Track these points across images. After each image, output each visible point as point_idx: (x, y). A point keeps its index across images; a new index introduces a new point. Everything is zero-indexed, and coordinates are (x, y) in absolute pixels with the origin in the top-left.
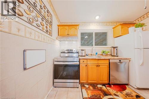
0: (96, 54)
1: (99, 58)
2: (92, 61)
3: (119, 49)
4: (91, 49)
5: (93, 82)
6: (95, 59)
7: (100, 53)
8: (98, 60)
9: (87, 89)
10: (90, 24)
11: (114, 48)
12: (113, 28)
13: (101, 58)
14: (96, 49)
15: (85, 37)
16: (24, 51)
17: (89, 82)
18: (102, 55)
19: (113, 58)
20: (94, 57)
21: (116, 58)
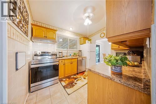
0: (70, 55)
1: (72, 58)
2: (68, 60)
3: (82, 51)
4: (67, 51)
5: (69, 75)
6: (70, 59)
7: (72, 54)
8: (72, 59)
9: (64, 81)
10: (65, 31)
11: (80, 51)
12: (80, 38)
13: (74, 58)
14: (70, 51)
15: (60, 40)
16: (17, 53)
17: (66, 76)
18: (74, 56)
19: (79, 57)
20: (69, 58)
21: (81, 57)
